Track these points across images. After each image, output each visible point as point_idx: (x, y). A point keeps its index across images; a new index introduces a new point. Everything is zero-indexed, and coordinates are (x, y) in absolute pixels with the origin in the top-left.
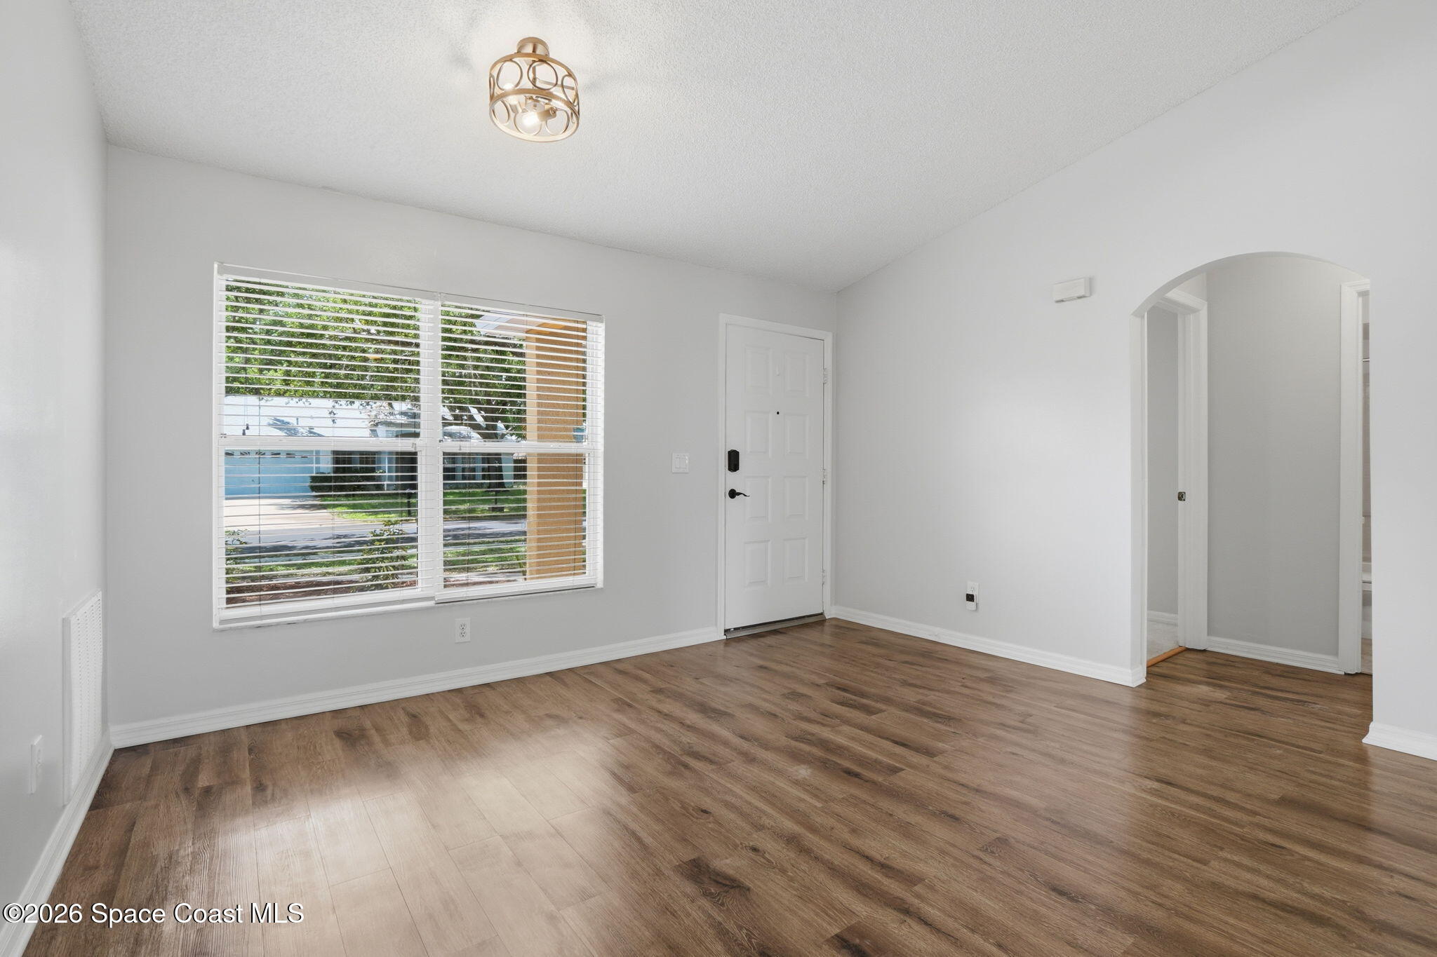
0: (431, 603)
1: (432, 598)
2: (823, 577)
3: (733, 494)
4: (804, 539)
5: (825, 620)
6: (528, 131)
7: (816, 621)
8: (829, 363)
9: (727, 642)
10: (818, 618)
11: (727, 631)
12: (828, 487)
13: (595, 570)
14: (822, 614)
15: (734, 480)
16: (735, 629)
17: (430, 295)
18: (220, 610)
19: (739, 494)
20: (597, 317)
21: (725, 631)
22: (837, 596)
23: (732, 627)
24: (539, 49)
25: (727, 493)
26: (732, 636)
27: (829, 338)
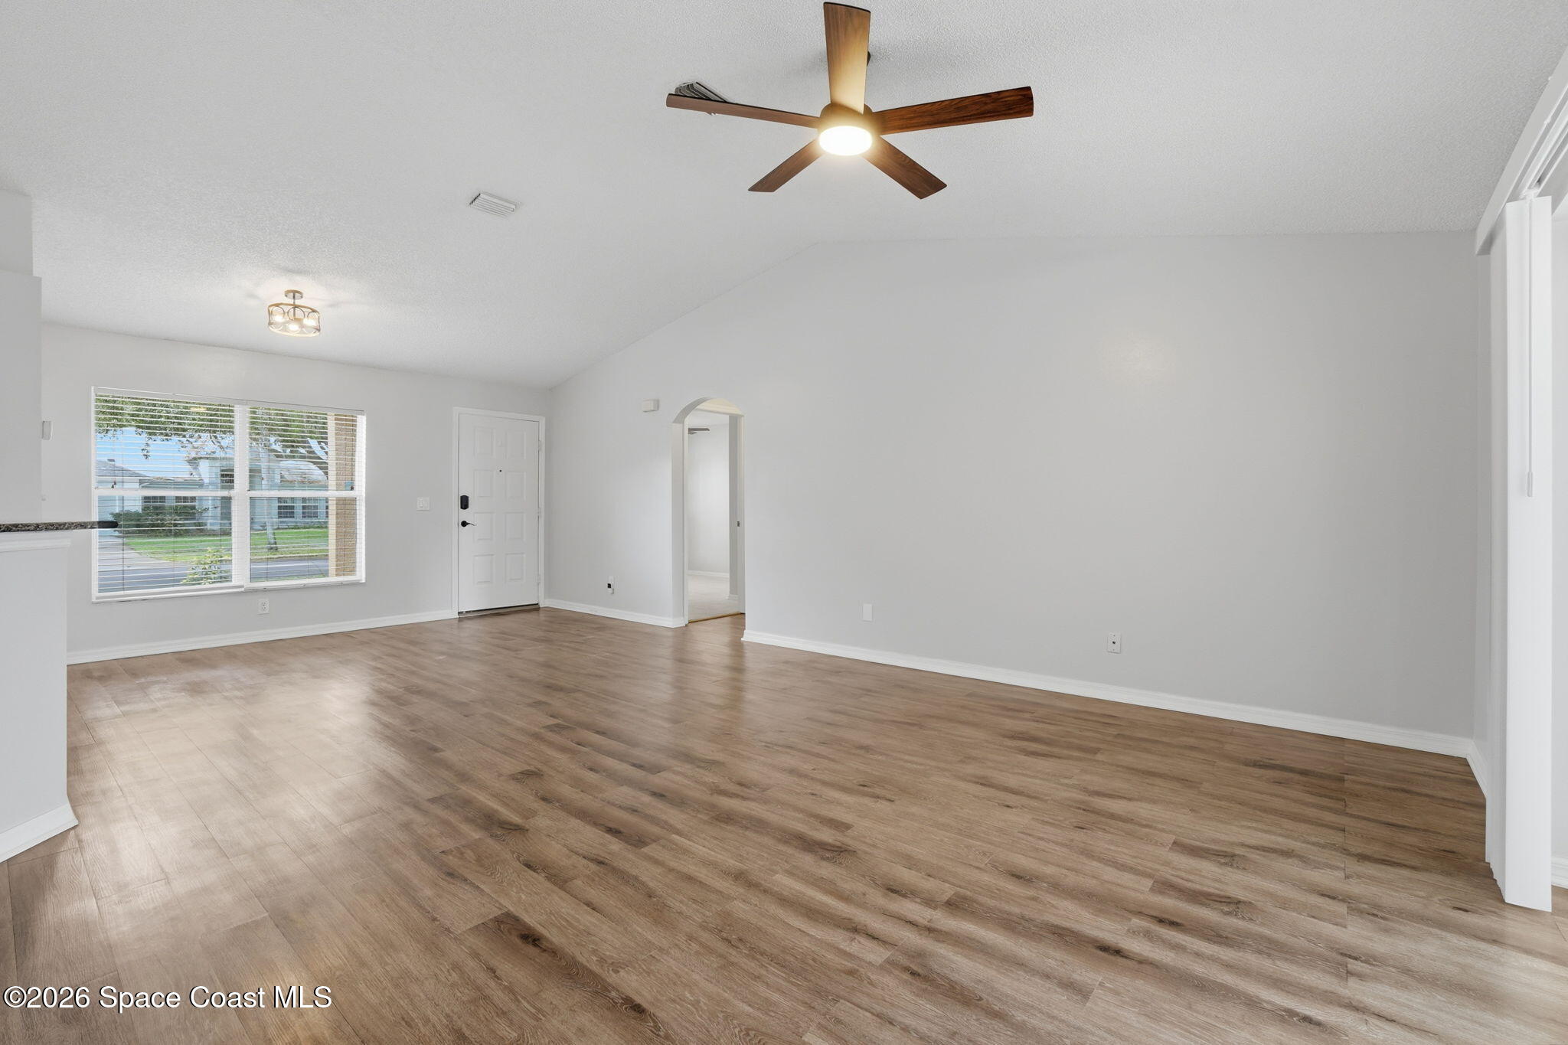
0: (243, 589)
1: (242, 587)
2: (539, 579)
3: (464, 524)
4: (523, 553)
5: (539, 608)
6: (293, 332)
7: (534, 608)
8: (542, 437)
9: (460, 620)
10: (537, 606)
12: (542, 521)
13: (361, 574)
14: (536, 603)
15: (465, 515)
16: (467, 612)
17: (241, 402)
18: (95, 593)
19: (469, 524)
20: (361, 412)
21: (459, 613)
22: (550, 592)
23: (464, 610)
24: (297, 295)
25: (460, 524)
26: (464, 617)
27: (543, 421)
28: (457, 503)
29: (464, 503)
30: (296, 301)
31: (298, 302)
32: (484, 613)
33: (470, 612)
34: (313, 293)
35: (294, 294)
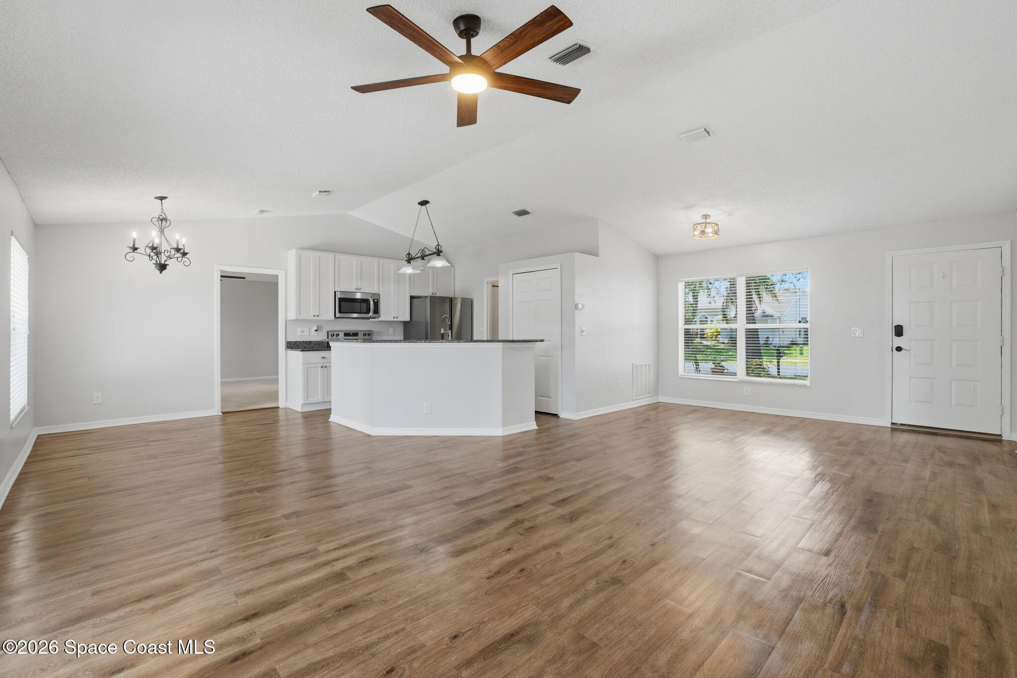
3: (899, 349)
5: (1000, 440)
8: (1007, 262)
12: (1006, 349)
13: (808, 380)
15: (899, 342)
16: (901, 424)
19: (903, 349)
21: (892, 423)
23: (899, 422)
24: (707, 217)
26: (896, 428)
28: (890, 331)
29: (899, 331)
31: (708, 221)
33: (904, 425)
35: (706, 216)
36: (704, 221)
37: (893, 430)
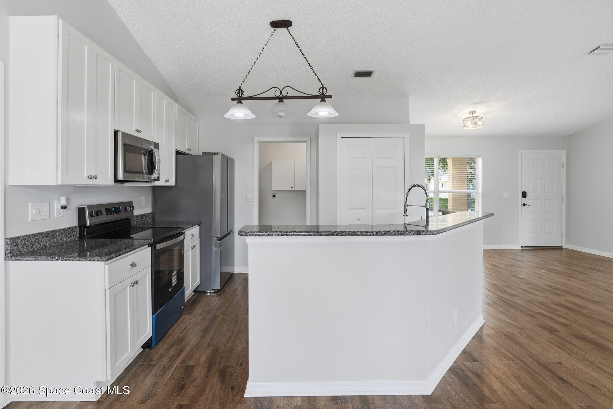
2: (562, 234)
3: (524, 205)
4: (553, 220)
5: (563, 249)
7: (560, 248)
8: (564, 161)
11: (522, 247)
12: (564, 204)
14: (561, 246)
15: (524, 201)
16: (525, 247)
19: (526, 205)
20: (480, 156)
21: (521, 247)
22: (568, 241)
23: (524, 246)
25: (522, 205)
26: (524, 249)
27: (564, 153)
28: (521, 195)
29: (524, 195)
30: (473, 114)
31: (475, 115)
32: (533, 248)
33: (526, 247)
34: (480, 110)
35: (473, 112)
36: (471, 115)
37: (522, 250)
